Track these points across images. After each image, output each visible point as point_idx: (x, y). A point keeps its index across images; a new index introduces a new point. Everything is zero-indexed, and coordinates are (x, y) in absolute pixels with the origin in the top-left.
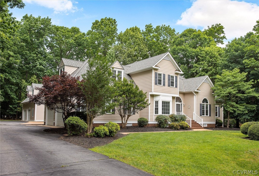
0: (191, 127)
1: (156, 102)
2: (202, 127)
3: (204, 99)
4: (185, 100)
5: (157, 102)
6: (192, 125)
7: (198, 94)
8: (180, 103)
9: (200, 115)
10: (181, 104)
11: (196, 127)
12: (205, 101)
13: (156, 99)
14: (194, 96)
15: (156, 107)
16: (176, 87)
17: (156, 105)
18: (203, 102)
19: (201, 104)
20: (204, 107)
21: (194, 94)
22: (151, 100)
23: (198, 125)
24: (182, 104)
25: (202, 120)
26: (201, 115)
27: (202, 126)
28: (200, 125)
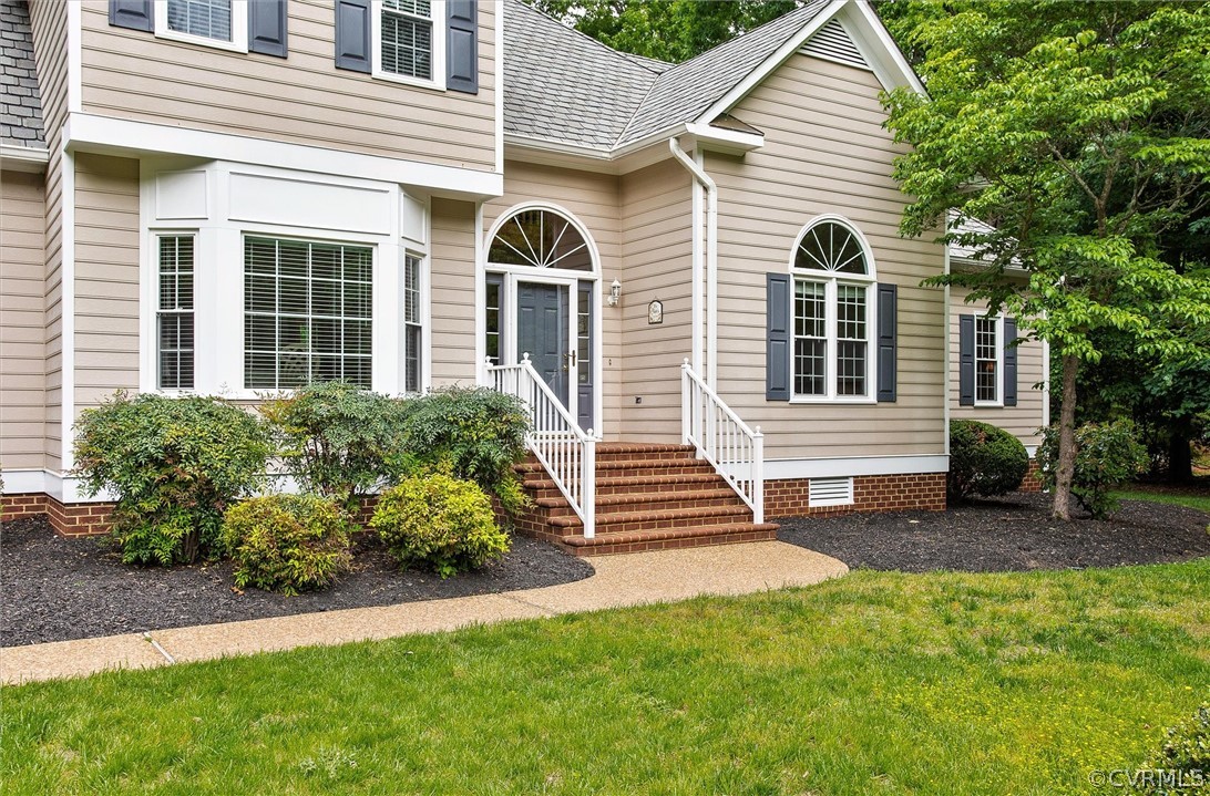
0: (590, 533)
1: (166, 243)
2: (759, 519)
3: (822, 229)
4: (630, 248)
5: (178, 250)
6: (599, 507)
7: (750, 171)
8: (569, 277)
9: (763, 387)
10: (586, 287)
11: (680, 521)
12: (827, 244)
13: (162, 207)
14: (698, 191)
15: (165, 301)
16: (464, 80)
17: (165, 283)
18: (802, 261)
19: (776, 281)
20: (810, 309)
21: (697, 166)
22: (89, 217)
23: (716, 500)
24: (598, 289)
25: (759, 443)
26: (776, 393)
27: (750, 514)
28: (736, 499)
